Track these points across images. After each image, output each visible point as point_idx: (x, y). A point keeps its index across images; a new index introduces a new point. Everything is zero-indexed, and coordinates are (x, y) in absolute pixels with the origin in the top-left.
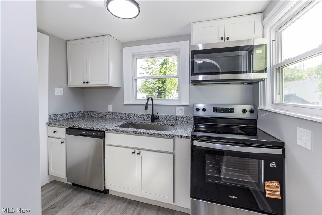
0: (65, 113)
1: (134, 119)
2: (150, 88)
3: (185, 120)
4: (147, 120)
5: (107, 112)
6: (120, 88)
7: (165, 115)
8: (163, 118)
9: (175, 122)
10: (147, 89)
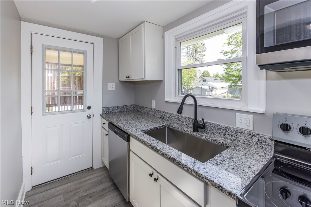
0: (116, 107)
1: (174, 121)
2: (233, 76)
3: (254, 140)
4: (190, 126)
5: (150, 109)
6: (162, 81)
7: (216, 123)
8: (213, 128)
9: (234, 140)
10: (230, 77)
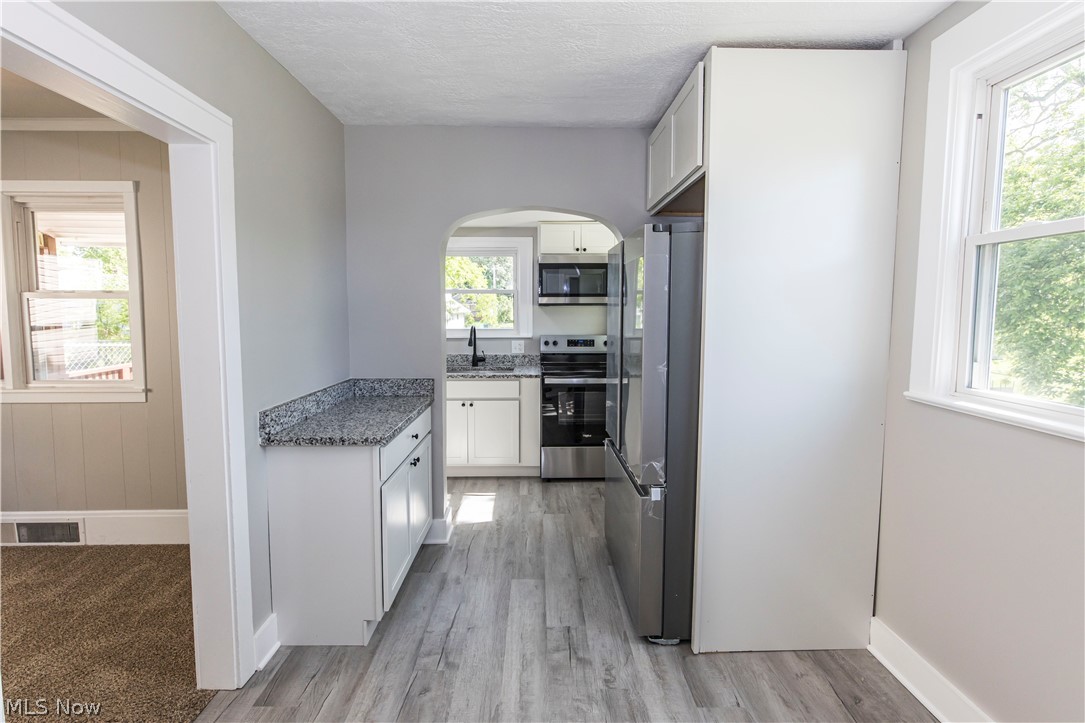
3: (526, 360)
4: (468, 361)
7: (494, 354)
8: (492, 359)
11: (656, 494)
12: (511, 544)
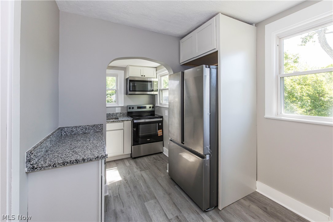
3: (121, 115)
11: (208, 157)
12: (135, 187)
